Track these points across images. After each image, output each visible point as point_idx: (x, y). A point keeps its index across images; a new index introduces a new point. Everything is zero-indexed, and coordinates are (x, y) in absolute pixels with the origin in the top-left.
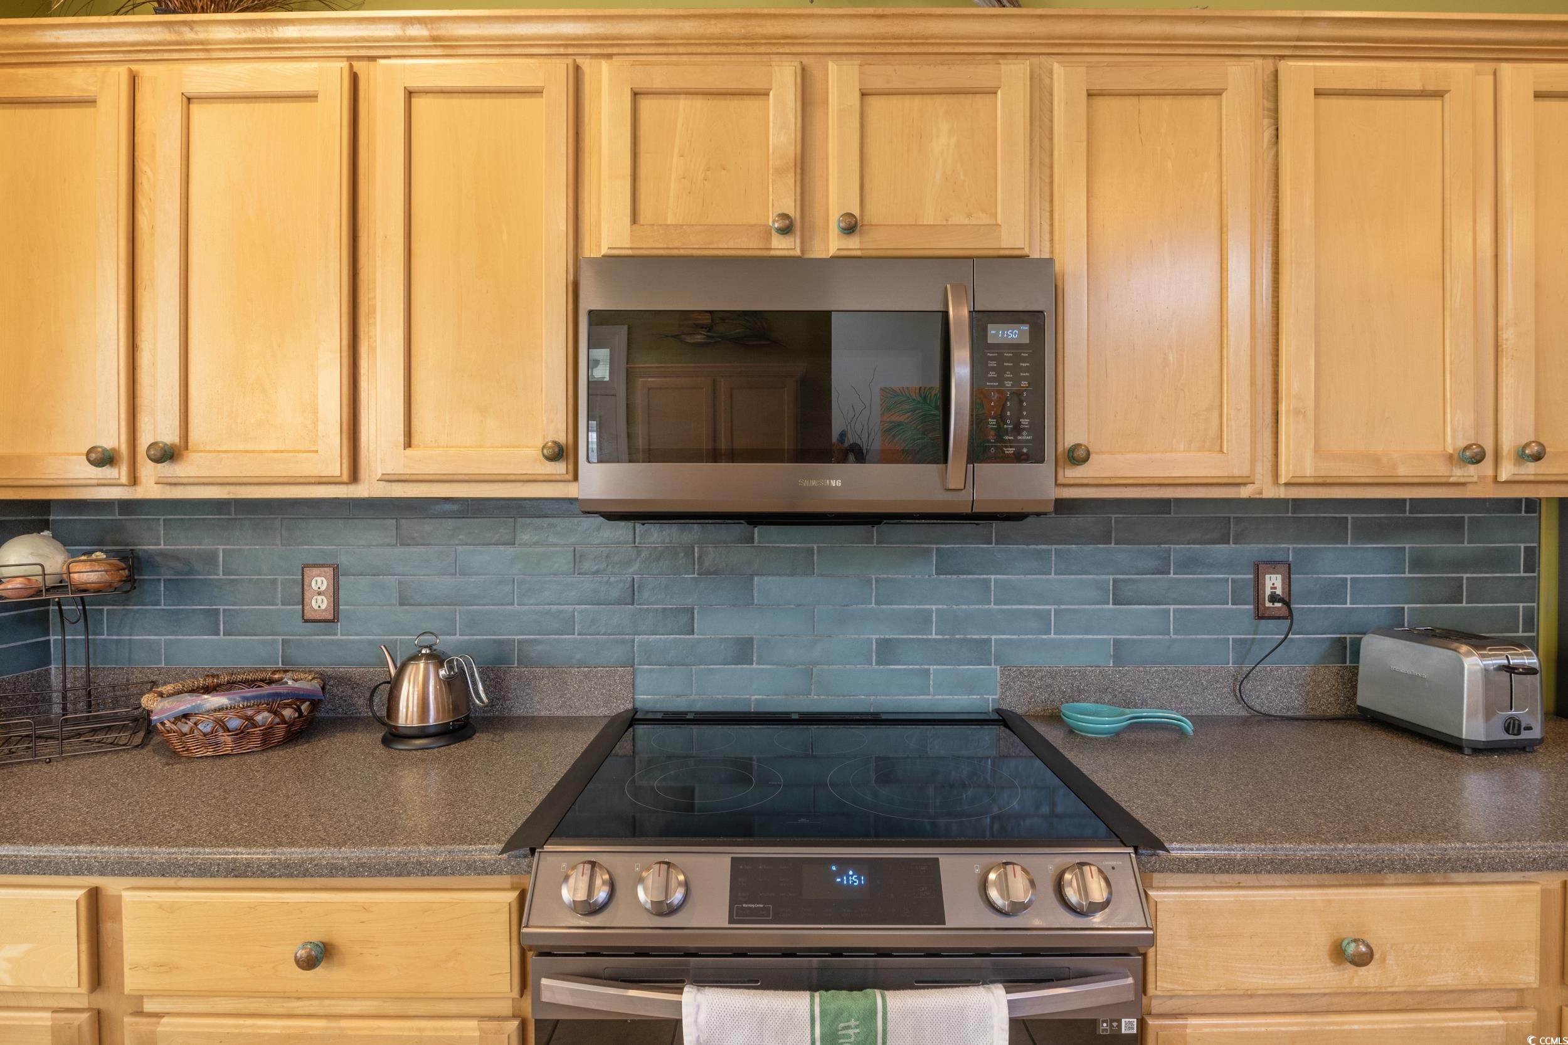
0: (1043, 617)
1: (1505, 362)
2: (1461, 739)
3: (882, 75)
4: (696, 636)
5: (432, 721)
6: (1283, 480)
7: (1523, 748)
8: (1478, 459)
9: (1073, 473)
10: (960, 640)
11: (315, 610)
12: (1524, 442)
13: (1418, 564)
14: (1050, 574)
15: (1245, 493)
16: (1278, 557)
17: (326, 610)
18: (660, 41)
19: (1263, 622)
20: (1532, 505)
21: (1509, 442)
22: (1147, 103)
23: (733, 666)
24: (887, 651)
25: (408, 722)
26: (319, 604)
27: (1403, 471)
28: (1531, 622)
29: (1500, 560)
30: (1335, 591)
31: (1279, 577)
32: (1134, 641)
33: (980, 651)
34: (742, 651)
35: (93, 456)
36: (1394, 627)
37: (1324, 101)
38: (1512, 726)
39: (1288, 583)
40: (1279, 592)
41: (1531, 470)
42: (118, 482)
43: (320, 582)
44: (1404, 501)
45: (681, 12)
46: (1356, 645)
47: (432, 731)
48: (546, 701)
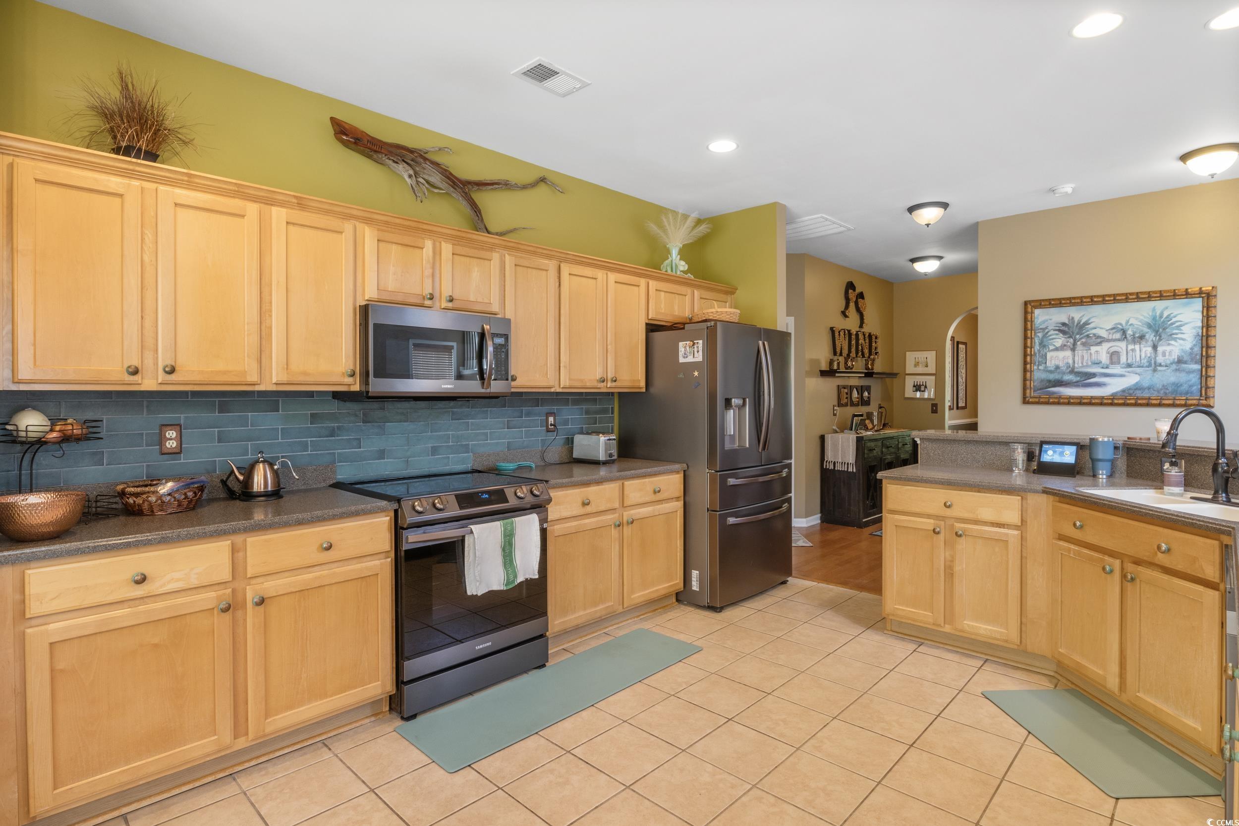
0: (486, 434)
1: (609, 354)
2: (600, 460)
3: (459, 249)
4: (362, 449)
5: (269, 489)
6: (561, 387)
7: (613, 462)
8: (603, 381)
9: (513, 383)
10: (459, 444)
11: (168, 448)
12: (612, 377)
13: (587, 412)
14: (487, 419)
15: (552, 390)
16: (552, 411)
17: (175, 447)
18: (387, 223)
19: (548, 433)
20: (613, 394)
21: (610, 376)
22: (530, 270)
23: (377, 461)
24: (435, 451)
25: (259, 489)
26: (171, 444)
27: (588, 384)
28: (612, 429)
29: (605, 411)
30: (566, 422)
31: (553, 418)
32: (513, 441)
33: (466, 448)
34: (381, 454)
35: (130, 370)
36: (581, 432)
37: (571, 276)
38: (611, 455)
39: (555, 420)
40: (553, 423)
41: (614, 384)
42: (137, 383)
43: (171, 434)
44: (583, 392)
45: (397, 216)
46: (572, 439)
47: (270, 493)
48: (296, 483)
